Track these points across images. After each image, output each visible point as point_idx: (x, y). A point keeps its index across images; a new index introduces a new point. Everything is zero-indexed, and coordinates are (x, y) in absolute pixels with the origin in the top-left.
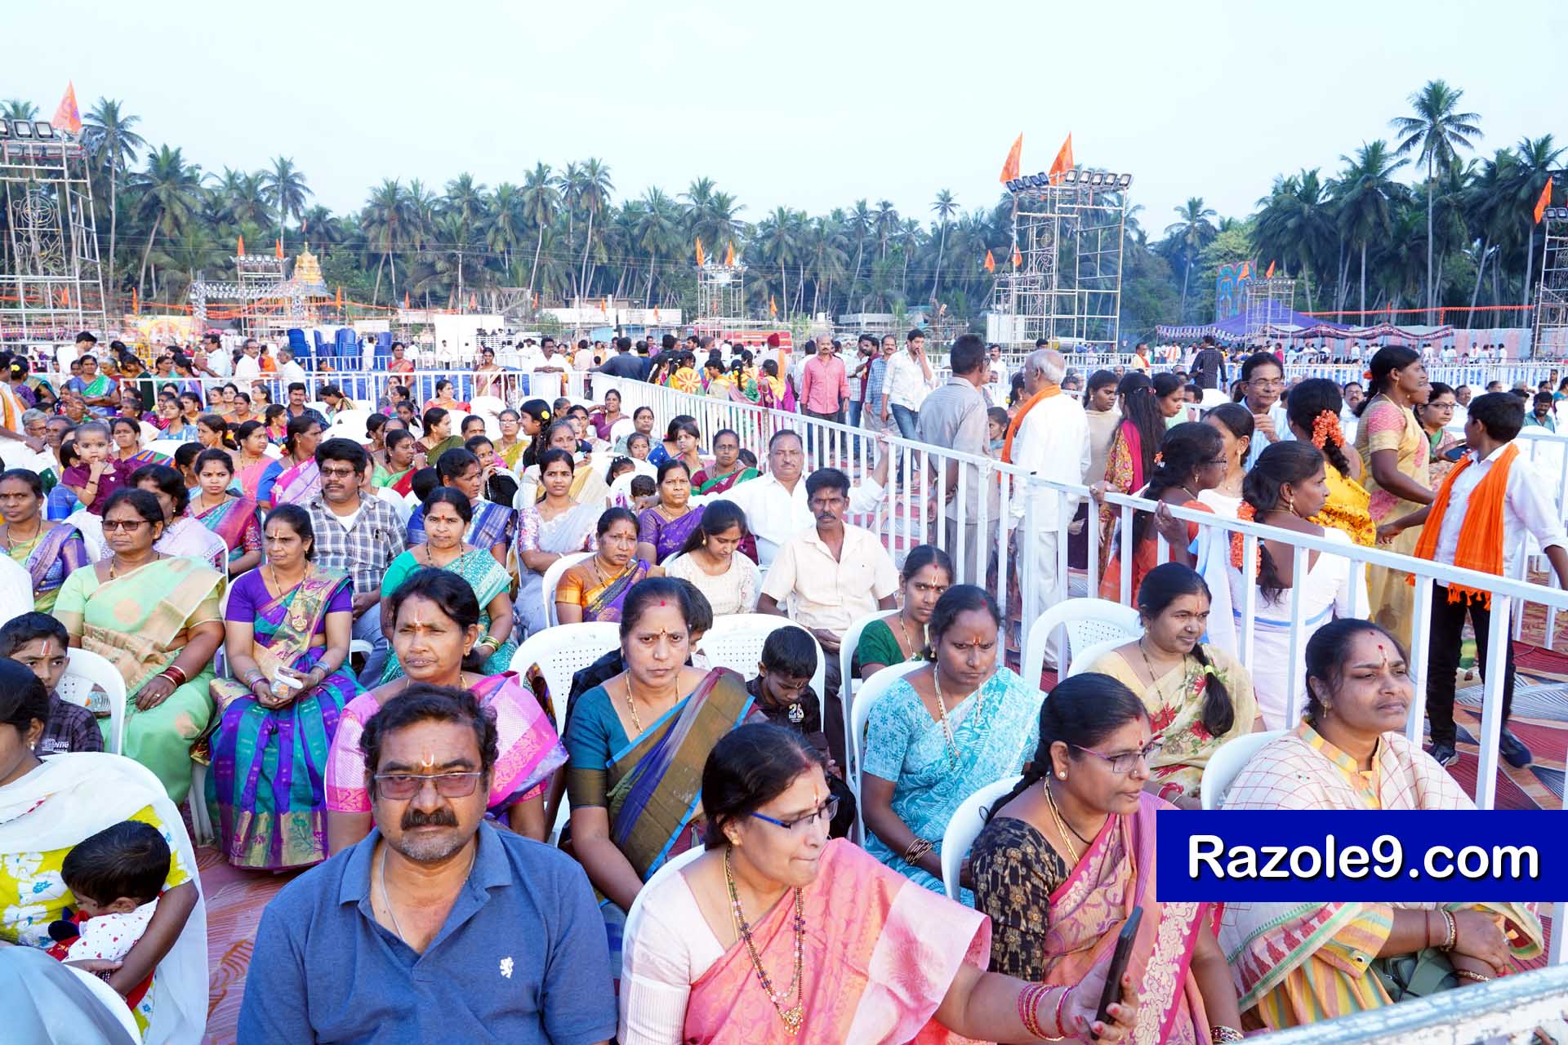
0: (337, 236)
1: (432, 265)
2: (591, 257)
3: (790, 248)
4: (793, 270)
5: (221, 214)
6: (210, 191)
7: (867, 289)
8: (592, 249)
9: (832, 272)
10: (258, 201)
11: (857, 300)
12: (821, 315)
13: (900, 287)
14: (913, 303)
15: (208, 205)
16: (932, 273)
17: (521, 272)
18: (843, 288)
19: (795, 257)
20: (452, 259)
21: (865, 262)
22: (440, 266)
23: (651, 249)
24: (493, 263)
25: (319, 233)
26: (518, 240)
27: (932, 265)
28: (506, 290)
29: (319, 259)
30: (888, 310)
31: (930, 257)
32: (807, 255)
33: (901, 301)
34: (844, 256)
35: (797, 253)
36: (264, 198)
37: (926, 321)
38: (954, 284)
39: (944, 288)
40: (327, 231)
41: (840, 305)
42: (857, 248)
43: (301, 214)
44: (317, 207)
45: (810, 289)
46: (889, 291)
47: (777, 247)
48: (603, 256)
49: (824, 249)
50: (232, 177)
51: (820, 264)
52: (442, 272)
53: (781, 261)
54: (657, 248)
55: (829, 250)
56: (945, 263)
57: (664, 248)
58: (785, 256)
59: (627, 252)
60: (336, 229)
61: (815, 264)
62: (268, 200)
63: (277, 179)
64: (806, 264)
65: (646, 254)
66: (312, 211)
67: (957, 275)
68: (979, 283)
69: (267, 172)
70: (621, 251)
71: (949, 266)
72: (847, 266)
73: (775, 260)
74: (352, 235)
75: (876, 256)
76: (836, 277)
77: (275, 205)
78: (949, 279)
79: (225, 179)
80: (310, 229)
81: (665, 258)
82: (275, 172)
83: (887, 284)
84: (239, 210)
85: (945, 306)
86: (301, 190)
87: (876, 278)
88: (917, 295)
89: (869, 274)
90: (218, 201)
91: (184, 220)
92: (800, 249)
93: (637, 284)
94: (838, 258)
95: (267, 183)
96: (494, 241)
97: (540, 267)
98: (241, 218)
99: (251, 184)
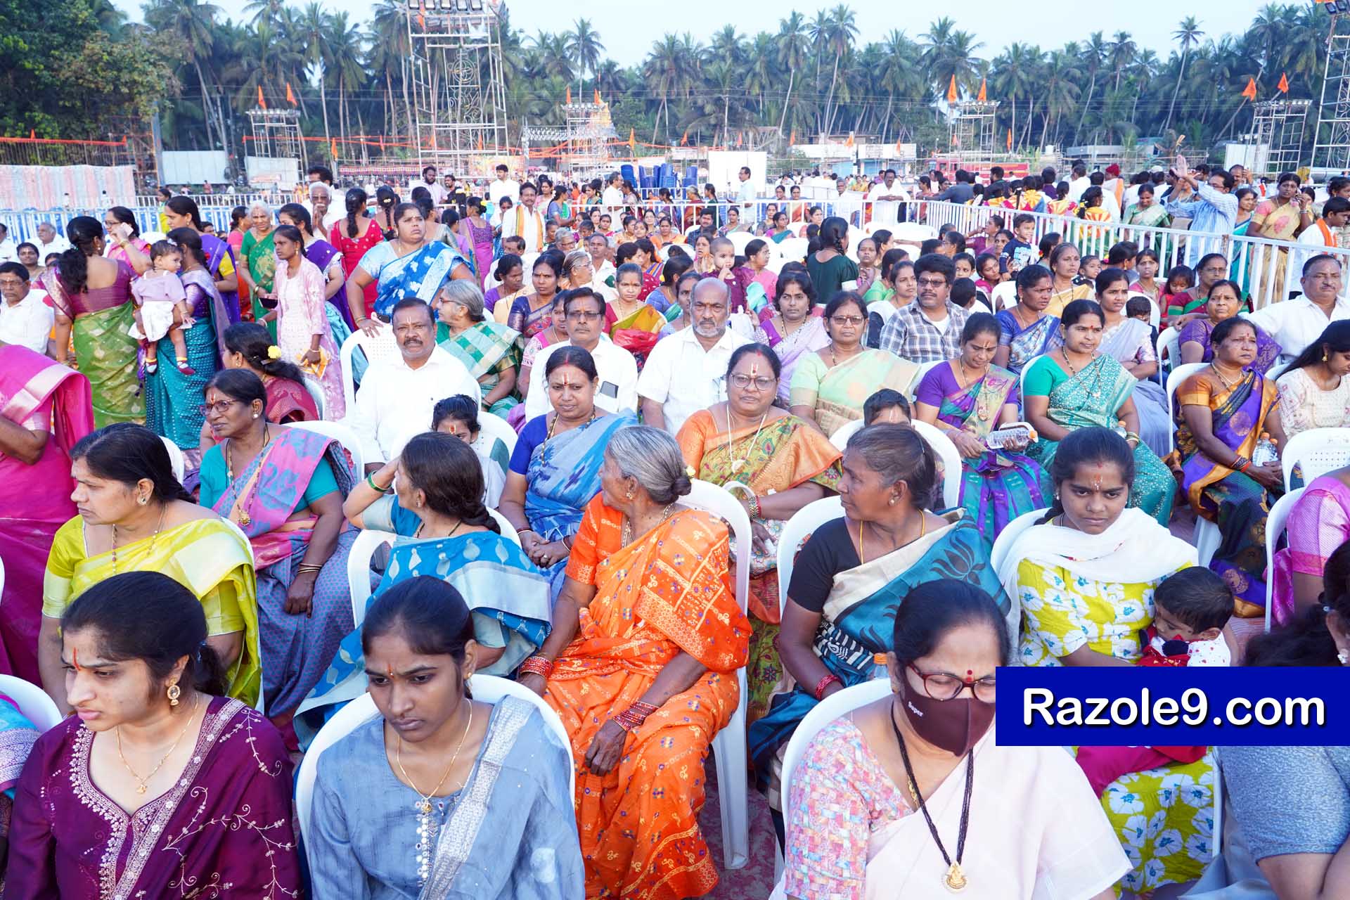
1: (702, 108)
2: (835, 98)
3: (1022, 83)
4: (1023, 105)
5: (535, 70)
7: (1097, 121)
8: (836, 89)
9: (1062, 106)
11: (1084, 133)
12: (1050, 148)
13: (1129, 119)
14: (1142, 135)
15: (527, 63)
16: (1167, 105)
17: (774, 112)
18: (1072, 119)
19: (1026, 92)
20: (718, 103)
21: (1095, 95)
22: (708, 109)
23: (890, 89)
24: (751, 106)
26: (771, 84)
27: (1168, 96)
28: (761, 129)
30: (1118, 142)
31: (1167, 87)
32: (1039, 89)
33: (1132, 132)
34: (1076, 89)
35: (1028, 88)
37: (1155, 152)
38: (1191, 115)
39: (1178, 117)
41: (1067, 137)
42: (1088, 81)
45: (1038, 124)
46: (1119, 123)
47: (1009, 83)
48: (846, 96)
49: (1057, 83)
51: (1051, 98)
52: (710, 115)
53: (1012, 97)
54: (896, 87)
55: (1061, 84)
56: (1183, 92)
57: (902, 87)
58: (1017, 89)
59: (867, 91)
61: (1046, 98)
63: (578, 39)
64: (1036, 99)
65: (885, 93)
67: (1195, 105)
68: (1218, 113)
70: (862, 91)
71: (1186, 97)
72: (1077, 98)
73: (1006, 95)
75: (1108, 88)
76: (1067, 112)
78: (1185, 109)
81: (901, 96)
82: (577, 32)
83: (1118, 115)
85: (1183, 137)
86: (596, 47)
87: (1106, 112)
88: (1146, 128)
89: (1098, 106)
92: (1032, 84)
93: (873, 120)
94: (1070, 92)
95: (571, 42)
96: (752, 85)
97: (790, 108)
99: (559, 43)
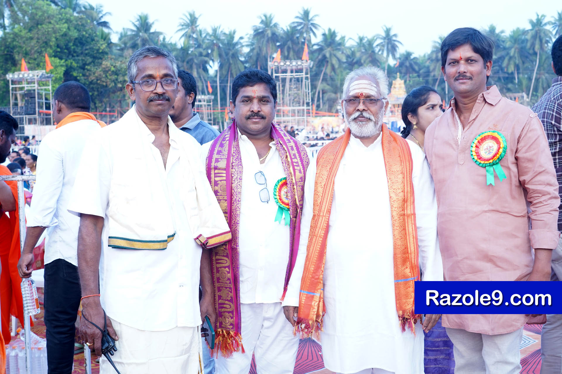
0: (416, 68)
5: (355, 61)
6: (350, 48)
10: (373, 52)
15: (348, 57)
25: (406, 67)
29: (405, 82)
36: (377, 50)
40: (411, 65)
43: (398, 56)
44: (406, 51)
50: (361, 39)
60: (416, 63)
62: (379, 50)
63: (384, 38)
66: (403, 55)
69: (380, 35)
74: (425, 67)
77: (382, 54)
79: (358, 41)
80: (401, 65)
82: (383, 34)
84: (364, 57)
86: (397, 43)
90: (353, 53)
91: (336, 66)
95: (379, 41)
98: (365, 62)
99: (370, 43)
